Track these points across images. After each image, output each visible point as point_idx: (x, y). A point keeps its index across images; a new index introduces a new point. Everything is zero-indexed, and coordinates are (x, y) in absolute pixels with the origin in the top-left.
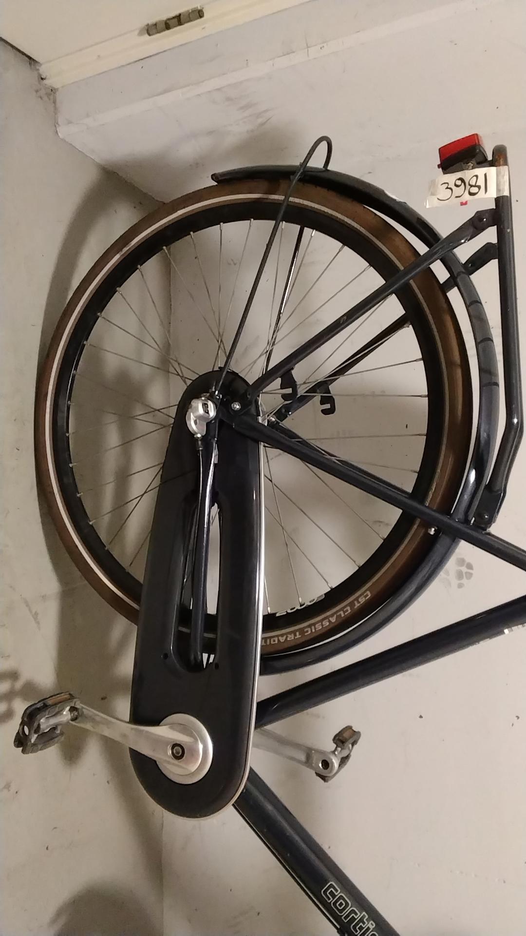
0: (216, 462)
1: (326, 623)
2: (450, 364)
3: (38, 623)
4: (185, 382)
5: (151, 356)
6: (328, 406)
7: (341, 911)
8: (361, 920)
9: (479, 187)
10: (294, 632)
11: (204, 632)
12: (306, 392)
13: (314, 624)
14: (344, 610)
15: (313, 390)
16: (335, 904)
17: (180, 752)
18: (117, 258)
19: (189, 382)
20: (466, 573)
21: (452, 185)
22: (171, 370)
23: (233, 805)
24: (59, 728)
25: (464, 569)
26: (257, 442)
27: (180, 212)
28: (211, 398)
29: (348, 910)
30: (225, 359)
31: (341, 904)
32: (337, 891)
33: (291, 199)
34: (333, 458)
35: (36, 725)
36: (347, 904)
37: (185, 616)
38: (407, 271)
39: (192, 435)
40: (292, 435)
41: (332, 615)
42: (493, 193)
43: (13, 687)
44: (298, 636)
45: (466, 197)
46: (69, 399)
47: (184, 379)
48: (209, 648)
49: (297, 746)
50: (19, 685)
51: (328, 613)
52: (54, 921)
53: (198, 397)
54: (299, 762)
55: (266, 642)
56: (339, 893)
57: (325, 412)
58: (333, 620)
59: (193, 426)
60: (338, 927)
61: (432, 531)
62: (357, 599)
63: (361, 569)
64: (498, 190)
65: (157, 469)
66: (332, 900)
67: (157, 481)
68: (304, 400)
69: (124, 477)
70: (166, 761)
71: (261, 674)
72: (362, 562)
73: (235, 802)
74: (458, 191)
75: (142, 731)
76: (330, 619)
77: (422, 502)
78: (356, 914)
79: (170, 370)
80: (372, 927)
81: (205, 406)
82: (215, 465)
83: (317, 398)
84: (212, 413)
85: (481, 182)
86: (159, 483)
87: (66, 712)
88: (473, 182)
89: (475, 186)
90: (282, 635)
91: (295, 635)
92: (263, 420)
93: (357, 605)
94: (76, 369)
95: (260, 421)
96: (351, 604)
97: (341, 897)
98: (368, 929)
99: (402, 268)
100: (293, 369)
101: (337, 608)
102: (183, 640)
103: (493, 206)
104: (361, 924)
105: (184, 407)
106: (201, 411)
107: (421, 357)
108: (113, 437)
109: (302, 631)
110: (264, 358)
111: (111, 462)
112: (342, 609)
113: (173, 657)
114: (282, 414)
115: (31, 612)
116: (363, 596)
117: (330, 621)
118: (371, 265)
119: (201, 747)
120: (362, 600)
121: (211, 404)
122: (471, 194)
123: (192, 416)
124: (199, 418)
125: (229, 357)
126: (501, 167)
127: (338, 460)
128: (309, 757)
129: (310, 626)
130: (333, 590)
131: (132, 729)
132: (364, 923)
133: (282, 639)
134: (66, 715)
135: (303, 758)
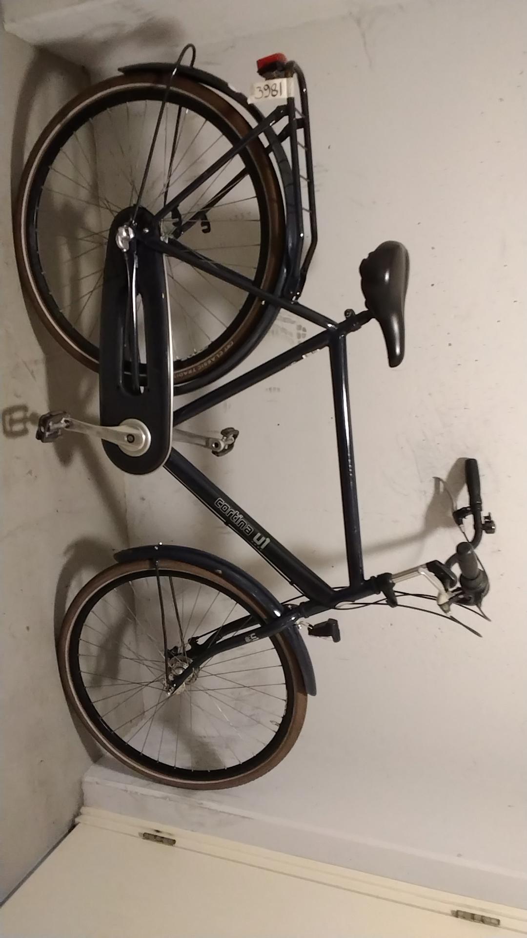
0: (137, 267)
1: (210, 362)
2: (271, 199)
3: (34, 377)
4: (113, 214)
5: (84, 194)
6: (206, 227)
7: (225, 511)
8: (236, 515)
9: (277, 91)
10: (192, 369)
11: (140, 373)
12: (190, 219)
13: (203, 363)
14: (219, 353)
15: (195, 217)
16: (222, 508)
17: (132, 438)
18: (58, 127)
19: (116, 214)
20: (303, 334)
21: (262, 89)
22: (101, 203)
23: (163, 466)
24: (60, 431)
25: (301, 332)
26: (162, 254)
27: (99, 95)
28: (130, 225)
29: (229, 510)
30: (137, 198)
31: (225, 508)
32: (222, 502)
33: (171, 88)
34: (209, 262)
35: (47, 427)
36: (228, 508)
37: (127, 366)
38: (245, 140)
39: (121, 250)
40: (183, 247)
41: (213, 357)
42: (285, 96)
43: (25, 415)
44: (194, 370)
45: (270, 97)
46: (36, 227)
47: (111, 211)
48: (143, 383)
49: (200, 437)
50: (28, 414)
51: (211, 356)
52: (65, 553)
53: (122, 225)
54: (202, 445)
55: (176, 376)
56: (224, 503)
57: (205, 231)
58: (213, 359)
59: (120, 244)
60: (225, 521)
61: (263, 302)
62: (226, 347)
63: (228, 329)
64: (288, 93)
65: (98, 275)
66: (220, 507)
67: (101, 282)
68: (189, 224)
69: (75, 281)
70: (123, 444)
71: (175, 395)
72: (228, 325)
73: (165, 464)
74: (267, 93)
75: (108, 429)
76: (212, 359)
77: (259, 287)
78: (233, 512)
79: (100, 205)
80: (241, 517)
81: (127, 231)
82: (136, 269)
83: (199, 222)
84: (132, 236)
85: (278, 88)
86: (102, 283)
87: (62, 421)
88: (273, 88)
89: (275, 90)
90: (185, 371)
91: (193, 370)
92: (166, 238)
93: (226, 350)
94: (38, 205)
95: (162, 240)
96: (223, 350)
97: (225, 505)
98: (239, 518)
99: (241, 137)
100: (178, 206)
101: (215, 353)
102: (128, 380)
103: (286, 103)
104: (235, 516)
105: (114, 232)
106: (124, 234)
107: (255, 195)
108: (65, 254)
109: (196, 368)
110: (163, 197)
111: (66, 270)
112: (218, 353)
113: (123, 389)
114: (177, 234)
115: (29, 370)
116: (229, 345)
117: (211, 361)
118: (224, 134)
119: (144, 437)
120: (229, 347)
121: (130, 230)
122: (274, 96)
123: (119, 237)
124: (124, 239)
125: (140, 197)
126: (289, 78)
127: (213, 264)
128: (207, 443)
129: (201, 364)
130: (213, 343)
131: (103, 429)
132: (237, 516)
133: (185, 373)
134: (63, 424)
135: (204, 444)
